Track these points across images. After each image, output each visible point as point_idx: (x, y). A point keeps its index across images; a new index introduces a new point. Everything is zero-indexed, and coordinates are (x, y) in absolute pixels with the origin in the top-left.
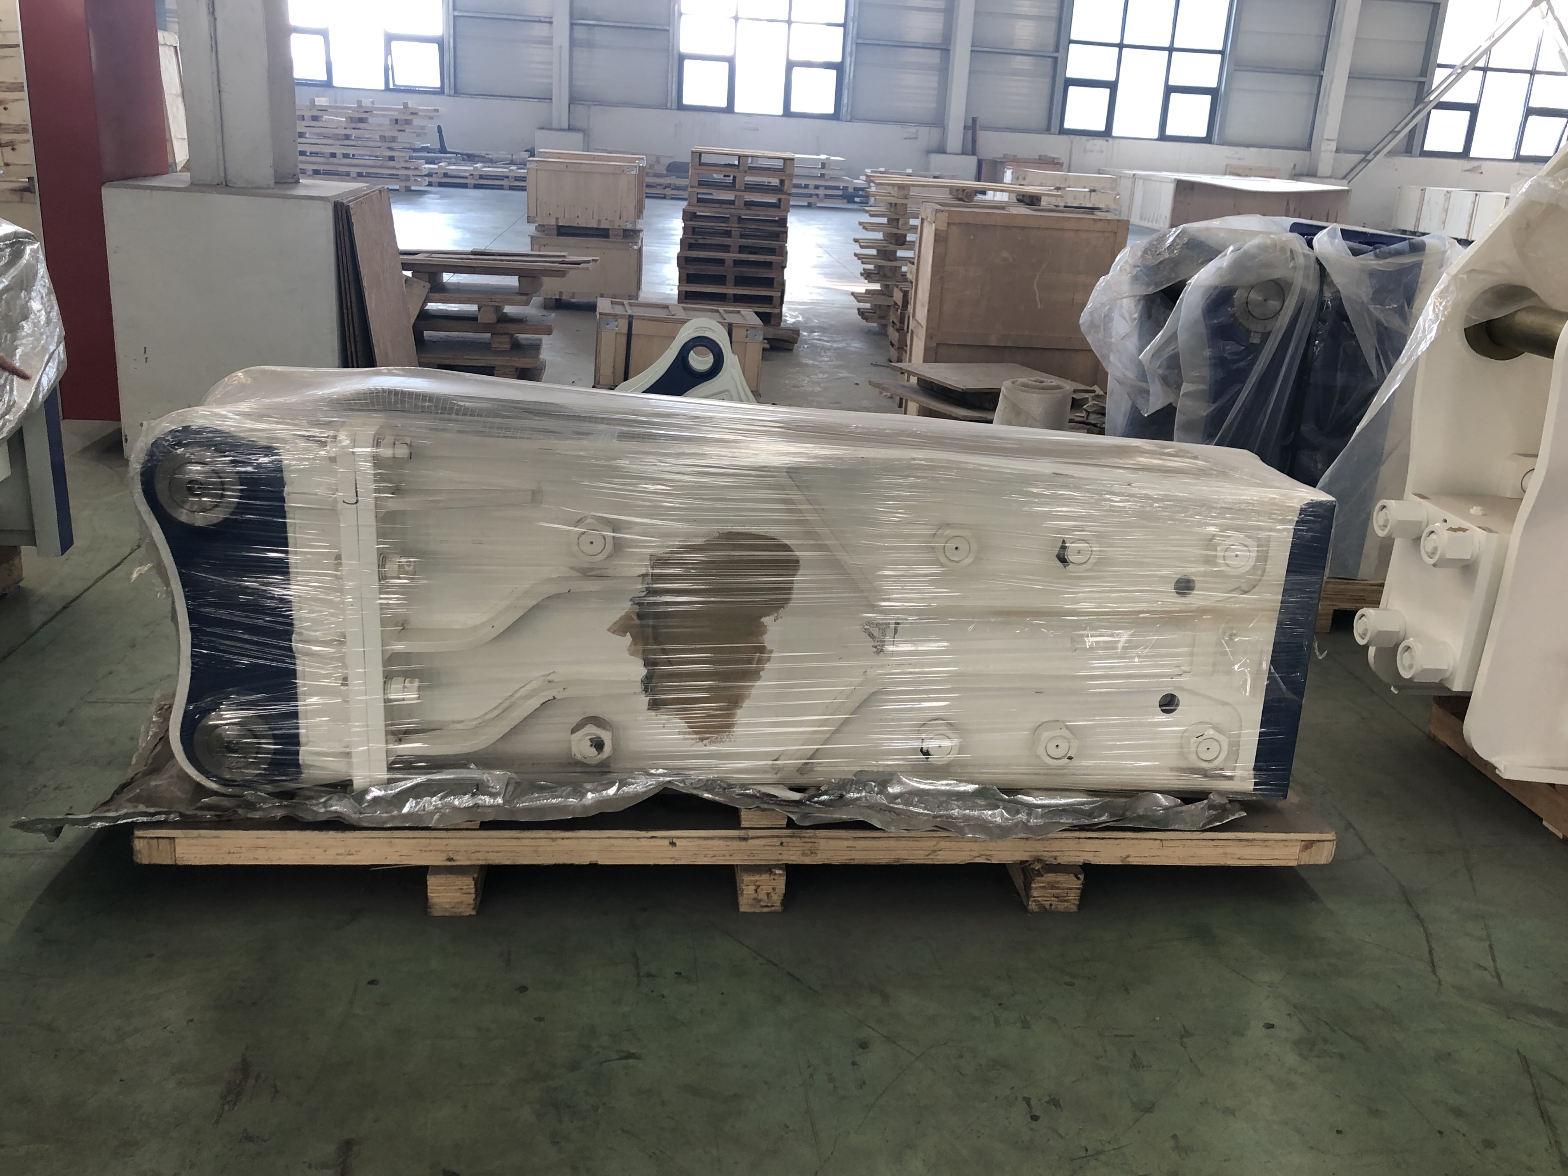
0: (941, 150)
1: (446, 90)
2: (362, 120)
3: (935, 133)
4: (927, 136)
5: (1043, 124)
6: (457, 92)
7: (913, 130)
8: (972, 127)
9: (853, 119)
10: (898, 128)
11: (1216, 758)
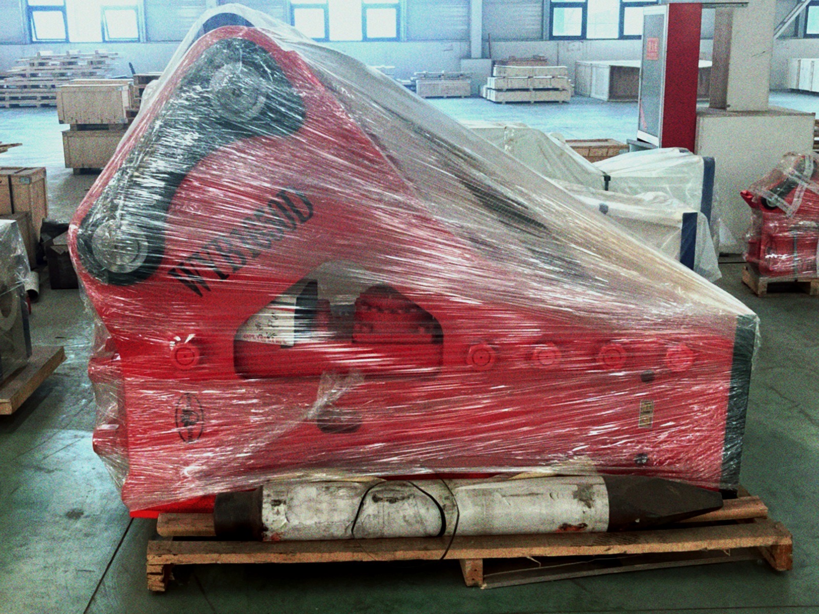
0: (468, 56)
1: (141, 39)
2: (70, 63)
3: (464, 46)
4: (459, 47)
5: (539, 35)
6: (148, 40)
7: (449, 44)
8: (487, 40)
9: (409, 39)
10: (438, 44)
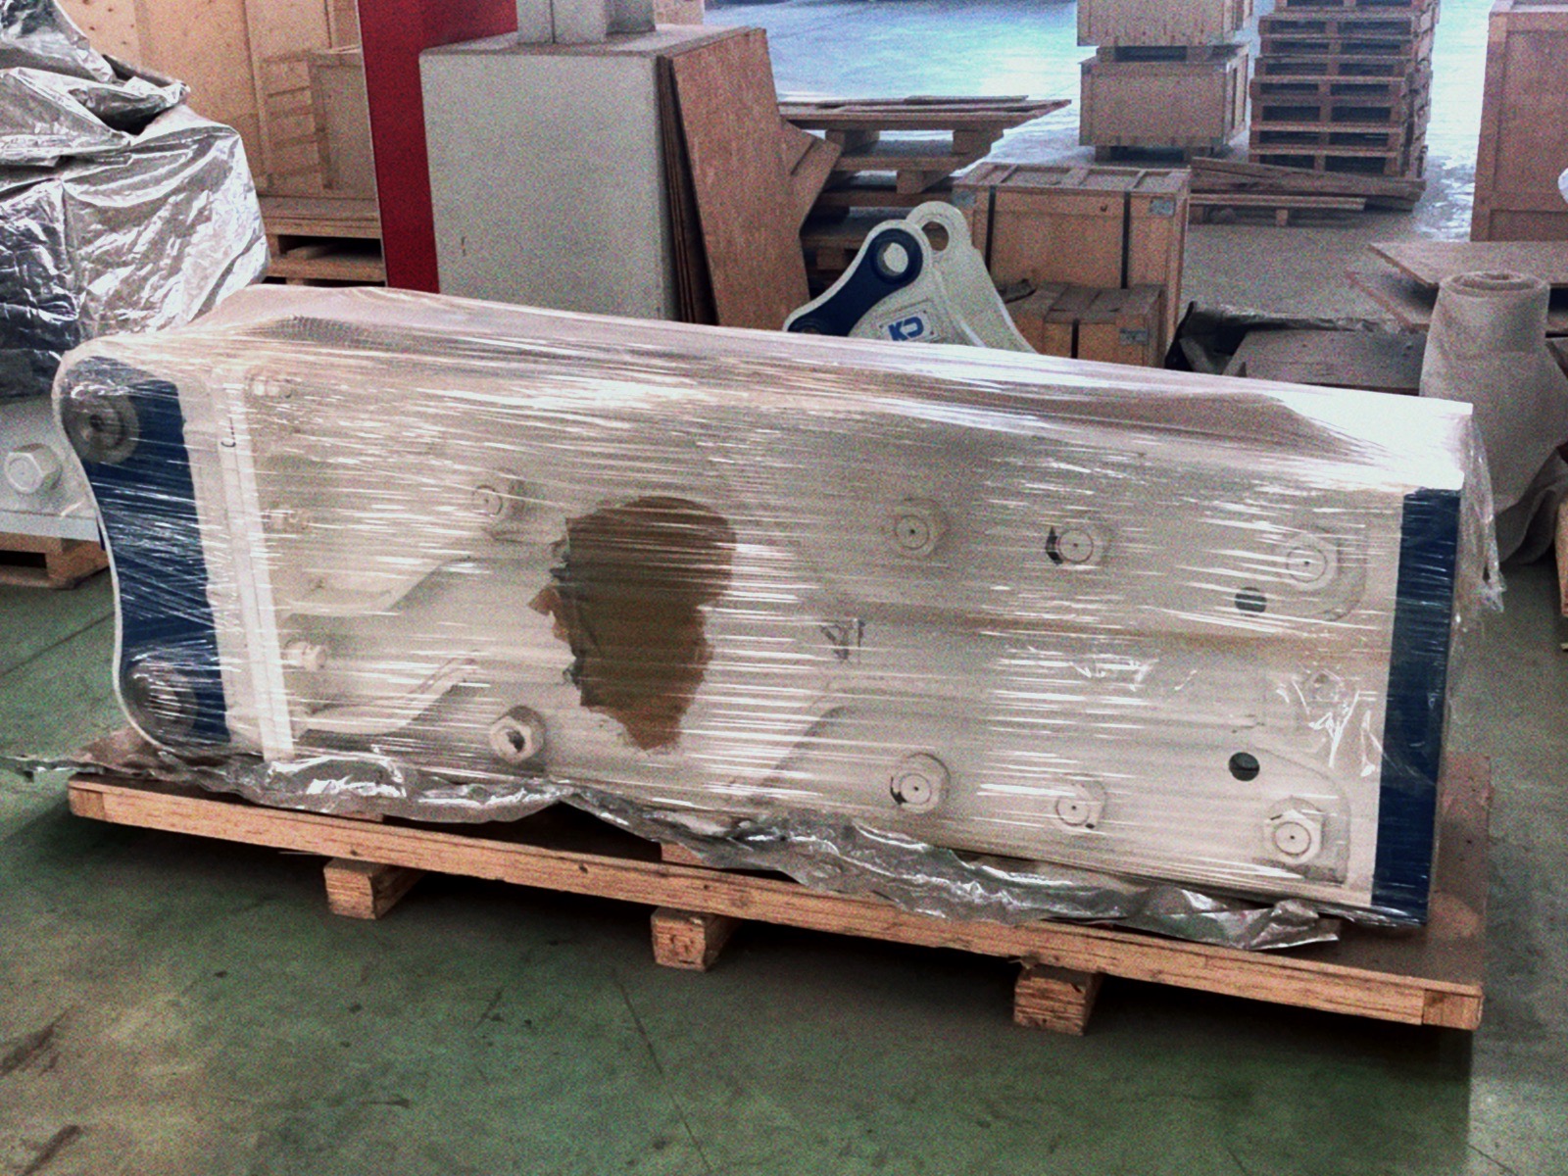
11: (1304, 852)
